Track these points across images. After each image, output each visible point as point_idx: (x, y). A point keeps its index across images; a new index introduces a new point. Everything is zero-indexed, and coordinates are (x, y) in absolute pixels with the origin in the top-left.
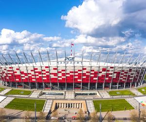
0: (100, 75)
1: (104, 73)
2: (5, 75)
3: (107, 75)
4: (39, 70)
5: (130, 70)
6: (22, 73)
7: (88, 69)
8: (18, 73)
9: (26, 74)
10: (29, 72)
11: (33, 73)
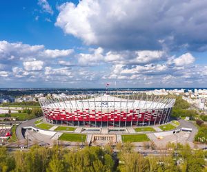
0: (128, 115)
1: (131, 114)
2: (52, 114)
3: (134, 116)
4: (81, 111)
5: (153, 111)
6: (67, 113)
7: (119, 111)
8: (64, 113)
9: (70, 115)
10: (73, 113)
11: (76, 114)
